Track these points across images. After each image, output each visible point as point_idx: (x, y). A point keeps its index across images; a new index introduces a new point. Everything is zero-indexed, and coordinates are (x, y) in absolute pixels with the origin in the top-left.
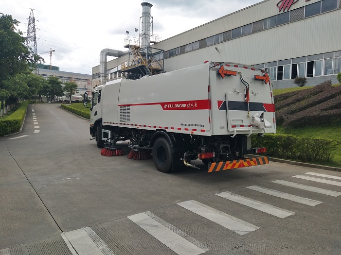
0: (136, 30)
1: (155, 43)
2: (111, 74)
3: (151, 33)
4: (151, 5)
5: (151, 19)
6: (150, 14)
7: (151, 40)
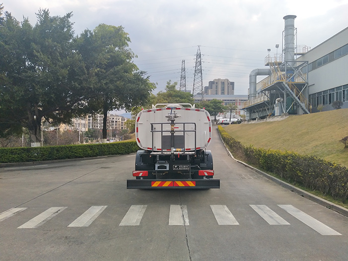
0: (277, 46)
1: (303, 54)
2: (259, 93)
3: (295, 44)
4: (295, 17)
5: (295, 31)
6: (293, 26)
7: (295, 52)
